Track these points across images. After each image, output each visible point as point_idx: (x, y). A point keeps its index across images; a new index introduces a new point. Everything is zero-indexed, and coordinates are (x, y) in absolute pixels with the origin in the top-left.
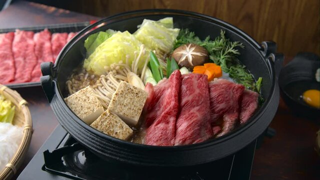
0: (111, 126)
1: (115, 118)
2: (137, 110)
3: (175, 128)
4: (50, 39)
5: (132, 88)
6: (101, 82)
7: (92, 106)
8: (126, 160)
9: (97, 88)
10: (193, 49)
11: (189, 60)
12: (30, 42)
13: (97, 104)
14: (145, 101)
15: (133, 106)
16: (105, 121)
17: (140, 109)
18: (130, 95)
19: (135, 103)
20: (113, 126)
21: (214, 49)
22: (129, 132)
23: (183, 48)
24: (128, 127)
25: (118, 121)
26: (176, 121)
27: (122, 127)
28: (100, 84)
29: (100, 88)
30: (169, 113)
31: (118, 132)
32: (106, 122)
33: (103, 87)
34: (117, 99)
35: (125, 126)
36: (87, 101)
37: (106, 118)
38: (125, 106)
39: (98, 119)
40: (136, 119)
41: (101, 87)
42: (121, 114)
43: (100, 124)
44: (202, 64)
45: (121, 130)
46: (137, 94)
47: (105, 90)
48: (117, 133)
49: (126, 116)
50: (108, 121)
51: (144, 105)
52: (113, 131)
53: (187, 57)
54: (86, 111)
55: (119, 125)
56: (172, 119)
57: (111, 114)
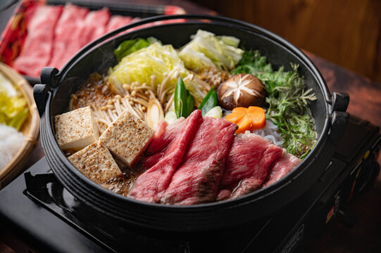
0: (97, 161)
1: (105, 152)
2: (133, 149)
3: (169, 180)
4: (107, 24)
5: (136, 120)
6: (113, 104)
7: (82, 130)
8: (92, 205)
9: (106, 111)
10: (248, 82)
11: (235, 98)
12: (80, 24)
13: (89, 129)
14: (147, 141)
15: (130, 143)
16: (92, 153)
17: (138, 150)
18: (132, 130)
19: (134, 140)
20: (99, 162)
21: (277, 88)
22: (115, 173)
23: (234, 79)
24: (117, 167)
25: (107, 157)
26: (173, 173)
27: (110, 166)
28: (111, 106)
29: (109, 111)
30: (167, 162)
31: (103, 170)
32: (92, 156)
33: (114, 111)
34: (113, 130)
35: (114, 164)
36: (79, 123)
37: (94, 151)
38: (120, 141)
39: (84, 150)
40: (129, 160)
41: (112, 110)
42: (113, 149)
43: (84, 155)
44: (247, 106)
45: (107, 169)
46: (140, 129)
47: (115, 115)
48: (101, 171)
49: (117, 153)
50: (95, 154)
51: (144, 144)
52: (98, 168)
53: (233, 93)
54: (74, 135)
55: (106, 162)
56: (169, 169)
57: (102, 146)
